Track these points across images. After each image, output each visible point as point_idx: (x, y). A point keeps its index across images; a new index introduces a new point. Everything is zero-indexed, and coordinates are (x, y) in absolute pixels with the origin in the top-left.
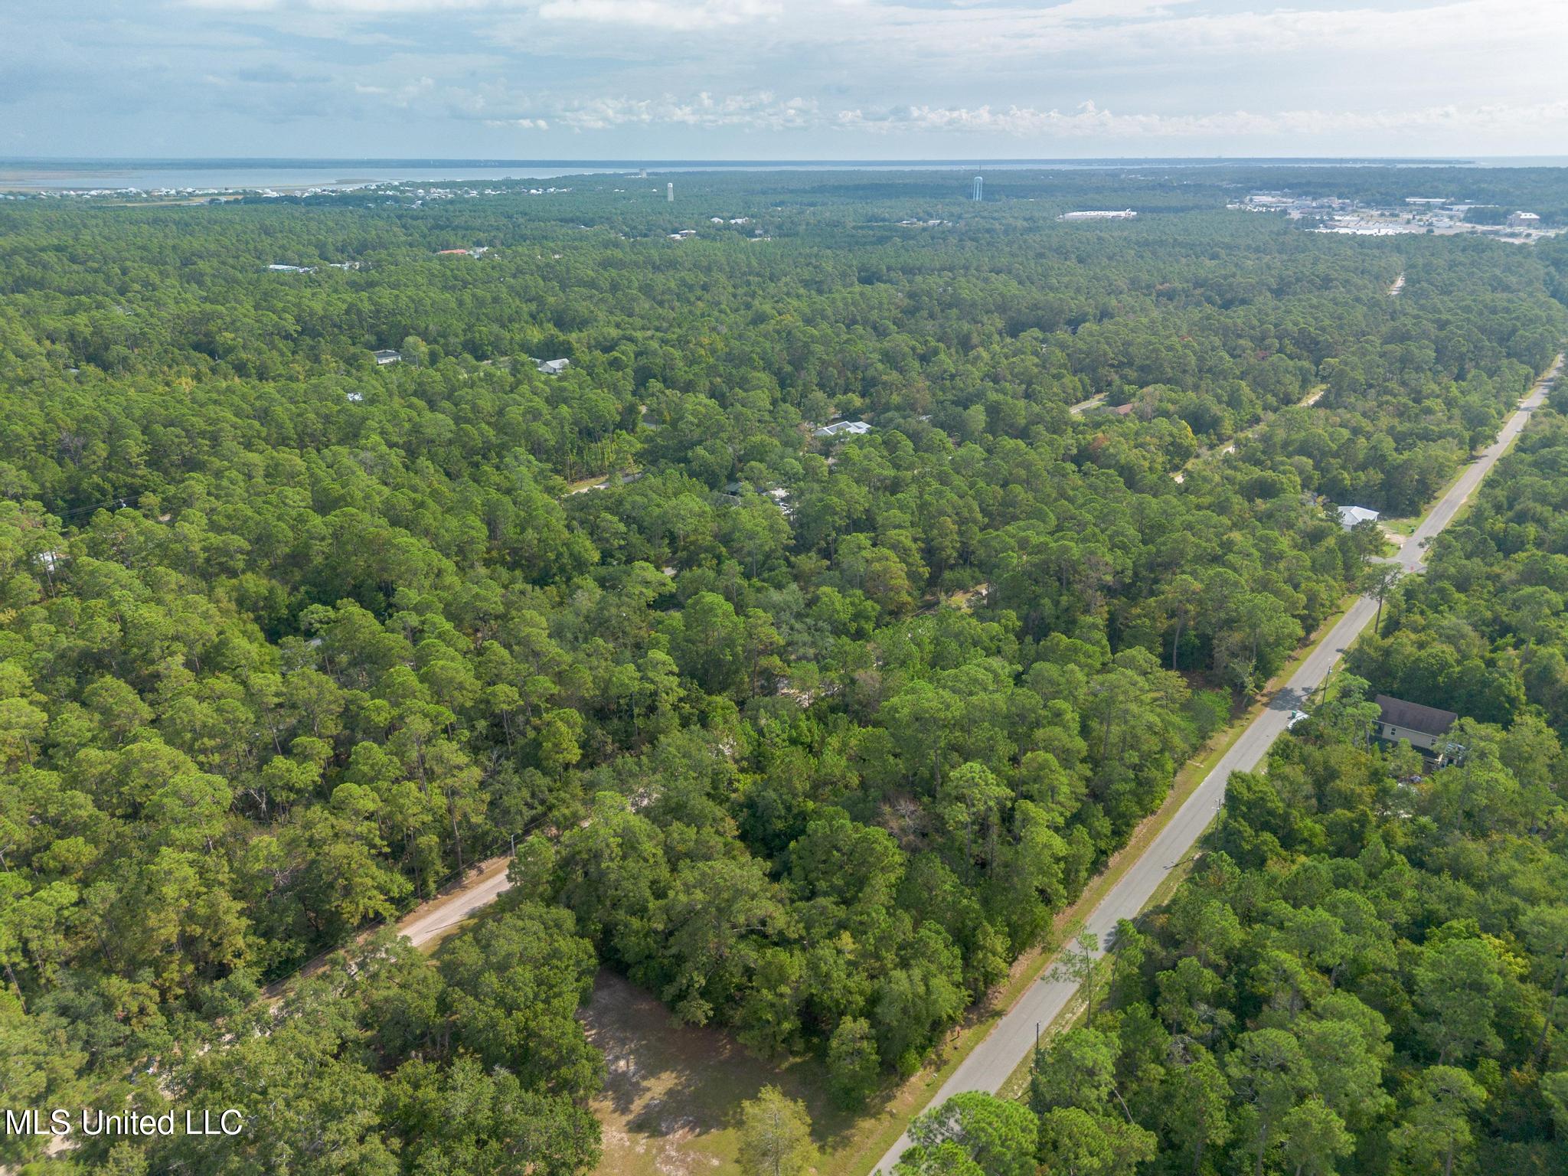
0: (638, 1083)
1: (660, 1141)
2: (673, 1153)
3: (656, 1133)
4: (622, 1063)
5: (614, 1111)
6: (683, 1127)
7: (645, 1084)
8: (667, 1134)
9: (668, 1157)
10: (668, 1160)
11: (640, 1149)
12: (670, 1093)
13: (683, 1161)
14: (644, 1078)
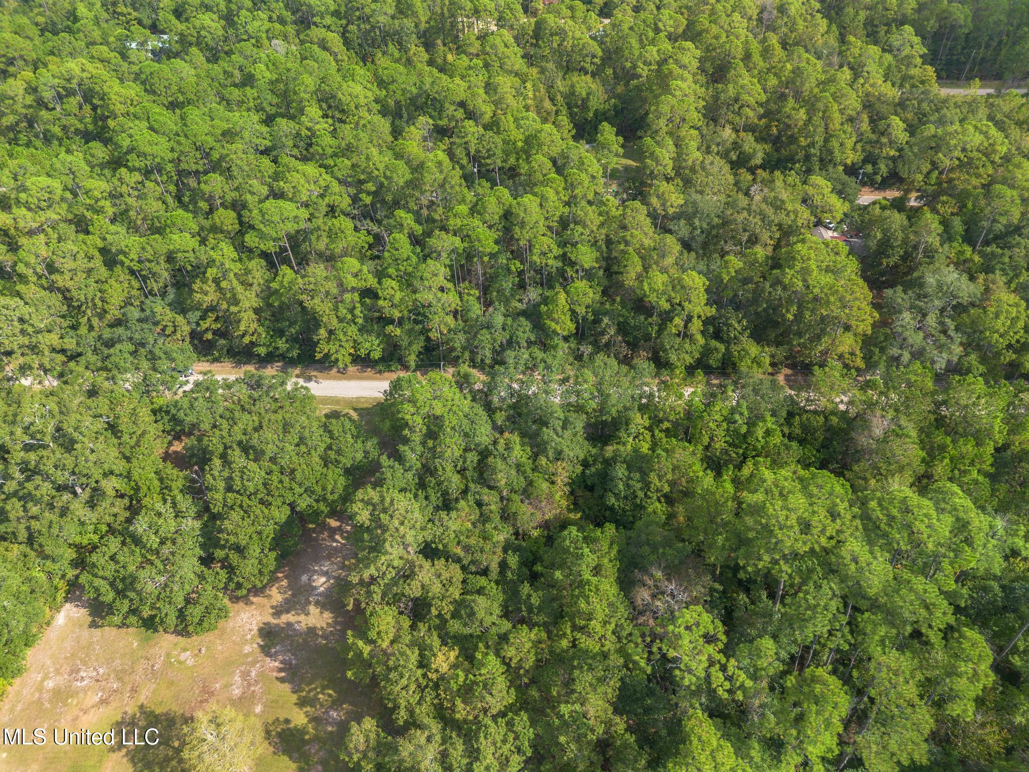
0: (310, 603)
1: (261, 656)
2: (253, 674)
3: (266, 650)
4: (323, 579)
5: (272, 607)
6: (281, 662)
7: (312, 609)
8: (271, 656)
9: (250, 671)
10: (245, 675)
11: (247, 649)
12: (312, 631)
13: (249, 685)
14: (317, 603)
